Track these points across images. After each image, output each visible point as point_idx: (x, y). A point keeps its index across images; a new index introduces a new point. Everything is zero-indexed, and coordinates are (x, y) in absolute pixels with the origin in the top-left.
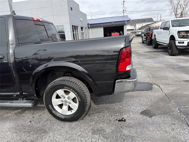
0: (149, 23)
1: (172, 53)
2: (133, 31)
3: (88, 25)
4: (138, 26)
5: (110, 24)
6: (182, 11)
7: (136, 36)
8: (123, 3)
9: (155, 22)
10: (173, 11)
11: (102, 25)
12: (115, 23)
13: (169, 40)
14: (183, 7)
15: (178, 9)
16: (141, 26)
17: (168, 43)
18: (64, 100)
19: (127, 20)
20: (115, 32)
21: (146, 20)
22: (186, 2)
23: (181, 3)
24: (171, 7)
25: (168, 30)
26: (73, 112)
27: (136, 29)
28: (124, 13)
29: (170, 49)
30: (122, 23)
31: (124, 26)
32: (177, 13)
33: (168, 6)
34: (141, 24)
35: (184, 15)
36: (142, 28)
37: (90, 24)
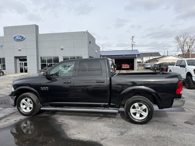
0: (157, 57)
1: (190, 87)
2: (140, 64)
3: (101, 56)
4: (145, 59)
5: (121, 57)
6: (189, 48)
7: (145, 68)
8: (132, 38)
9: (163, 57)
10: (179, 48)
11: (114, 57)
12: (126, 56)
13: (185, 76)
14: (190, 44)
15: (184, 46)
16: (148, 59)
17: (185, 78)
18: (137, 110)
19: (138, 54)
20: (125, 64)
21: (153, 54)
22: (192, 40)
23: (187, 40)
24: (178, 44)
25: (185, 67)
26: (143, 118)
27: (143, 62)
28: (132, 47)
29: (187, 84)
30: (133, 56)
31: (135, 60)
32: (184, 49)
33: (175, 43)
34: (148, 58)
35: (190, 52)
36: (149, 61)
37: (102, 56)
